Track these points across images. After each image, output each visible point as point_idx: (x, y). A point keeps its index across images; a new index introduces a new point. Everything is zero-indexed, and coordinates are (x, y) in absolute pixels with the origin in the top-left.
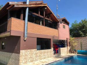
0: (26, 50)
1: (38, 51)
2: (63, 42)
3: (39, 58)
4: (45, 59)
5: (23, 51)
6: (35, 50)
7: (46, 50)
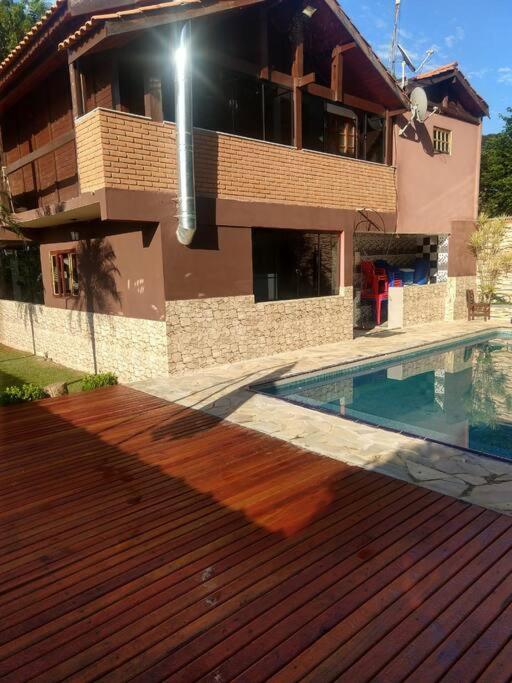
0: (196, 302)
1: (261, 305)
2: (427, 249)
3: (269, 340)
4: (301, 347)
5: (181, 302)
6: (241, 298)
7: (308, 300)
